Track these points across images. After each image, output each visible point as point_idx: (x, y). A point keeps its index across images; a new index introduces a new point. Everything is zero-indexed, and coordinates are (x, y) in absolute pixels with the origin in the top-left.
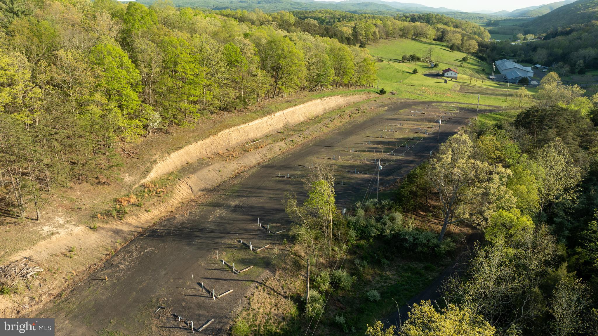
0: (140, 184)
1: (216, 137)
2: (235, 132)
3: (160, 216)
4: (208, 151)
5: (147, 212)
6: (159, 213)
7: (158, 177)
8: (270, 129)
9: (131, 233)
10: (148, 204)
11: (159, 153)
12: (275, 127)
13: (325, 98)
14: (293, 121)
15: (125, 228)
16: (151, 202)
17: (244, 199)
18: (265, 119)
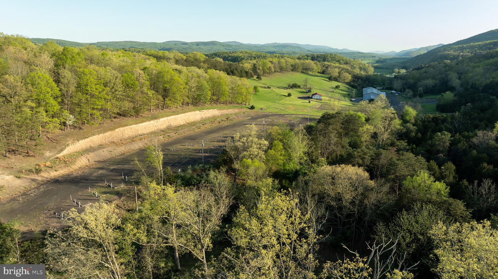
0: (55, 157)
1: (113, 132)
2: (128, 129)
3: (64, 173)
4: (107, 140)
5: (56, 171)
6: (64, 172)
7: (68, 153)
8: (156, 128)
9: (43, 181)
10: (57, 167)
11: (72, 140)
12: (160, 128)
13: (203, 111)
14: (175, 124)
15: (40, 178)
16: (60, 166)
17: (120, 165)
18: (152, 122)
